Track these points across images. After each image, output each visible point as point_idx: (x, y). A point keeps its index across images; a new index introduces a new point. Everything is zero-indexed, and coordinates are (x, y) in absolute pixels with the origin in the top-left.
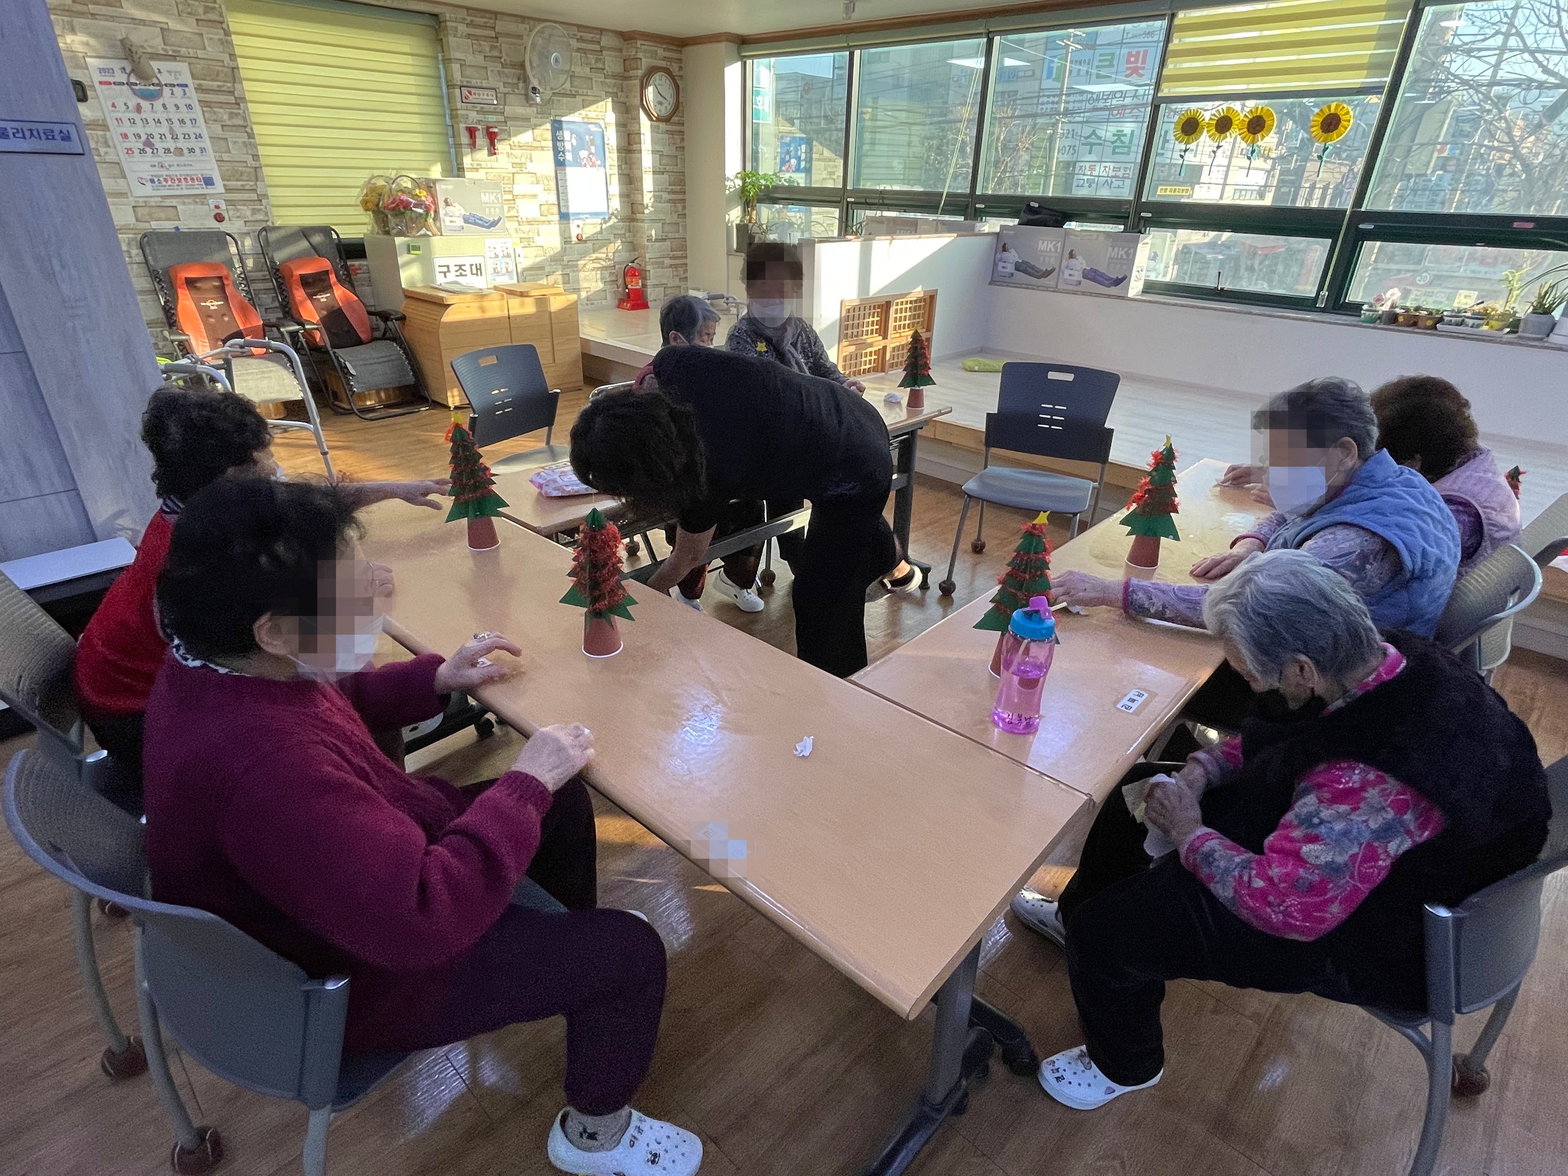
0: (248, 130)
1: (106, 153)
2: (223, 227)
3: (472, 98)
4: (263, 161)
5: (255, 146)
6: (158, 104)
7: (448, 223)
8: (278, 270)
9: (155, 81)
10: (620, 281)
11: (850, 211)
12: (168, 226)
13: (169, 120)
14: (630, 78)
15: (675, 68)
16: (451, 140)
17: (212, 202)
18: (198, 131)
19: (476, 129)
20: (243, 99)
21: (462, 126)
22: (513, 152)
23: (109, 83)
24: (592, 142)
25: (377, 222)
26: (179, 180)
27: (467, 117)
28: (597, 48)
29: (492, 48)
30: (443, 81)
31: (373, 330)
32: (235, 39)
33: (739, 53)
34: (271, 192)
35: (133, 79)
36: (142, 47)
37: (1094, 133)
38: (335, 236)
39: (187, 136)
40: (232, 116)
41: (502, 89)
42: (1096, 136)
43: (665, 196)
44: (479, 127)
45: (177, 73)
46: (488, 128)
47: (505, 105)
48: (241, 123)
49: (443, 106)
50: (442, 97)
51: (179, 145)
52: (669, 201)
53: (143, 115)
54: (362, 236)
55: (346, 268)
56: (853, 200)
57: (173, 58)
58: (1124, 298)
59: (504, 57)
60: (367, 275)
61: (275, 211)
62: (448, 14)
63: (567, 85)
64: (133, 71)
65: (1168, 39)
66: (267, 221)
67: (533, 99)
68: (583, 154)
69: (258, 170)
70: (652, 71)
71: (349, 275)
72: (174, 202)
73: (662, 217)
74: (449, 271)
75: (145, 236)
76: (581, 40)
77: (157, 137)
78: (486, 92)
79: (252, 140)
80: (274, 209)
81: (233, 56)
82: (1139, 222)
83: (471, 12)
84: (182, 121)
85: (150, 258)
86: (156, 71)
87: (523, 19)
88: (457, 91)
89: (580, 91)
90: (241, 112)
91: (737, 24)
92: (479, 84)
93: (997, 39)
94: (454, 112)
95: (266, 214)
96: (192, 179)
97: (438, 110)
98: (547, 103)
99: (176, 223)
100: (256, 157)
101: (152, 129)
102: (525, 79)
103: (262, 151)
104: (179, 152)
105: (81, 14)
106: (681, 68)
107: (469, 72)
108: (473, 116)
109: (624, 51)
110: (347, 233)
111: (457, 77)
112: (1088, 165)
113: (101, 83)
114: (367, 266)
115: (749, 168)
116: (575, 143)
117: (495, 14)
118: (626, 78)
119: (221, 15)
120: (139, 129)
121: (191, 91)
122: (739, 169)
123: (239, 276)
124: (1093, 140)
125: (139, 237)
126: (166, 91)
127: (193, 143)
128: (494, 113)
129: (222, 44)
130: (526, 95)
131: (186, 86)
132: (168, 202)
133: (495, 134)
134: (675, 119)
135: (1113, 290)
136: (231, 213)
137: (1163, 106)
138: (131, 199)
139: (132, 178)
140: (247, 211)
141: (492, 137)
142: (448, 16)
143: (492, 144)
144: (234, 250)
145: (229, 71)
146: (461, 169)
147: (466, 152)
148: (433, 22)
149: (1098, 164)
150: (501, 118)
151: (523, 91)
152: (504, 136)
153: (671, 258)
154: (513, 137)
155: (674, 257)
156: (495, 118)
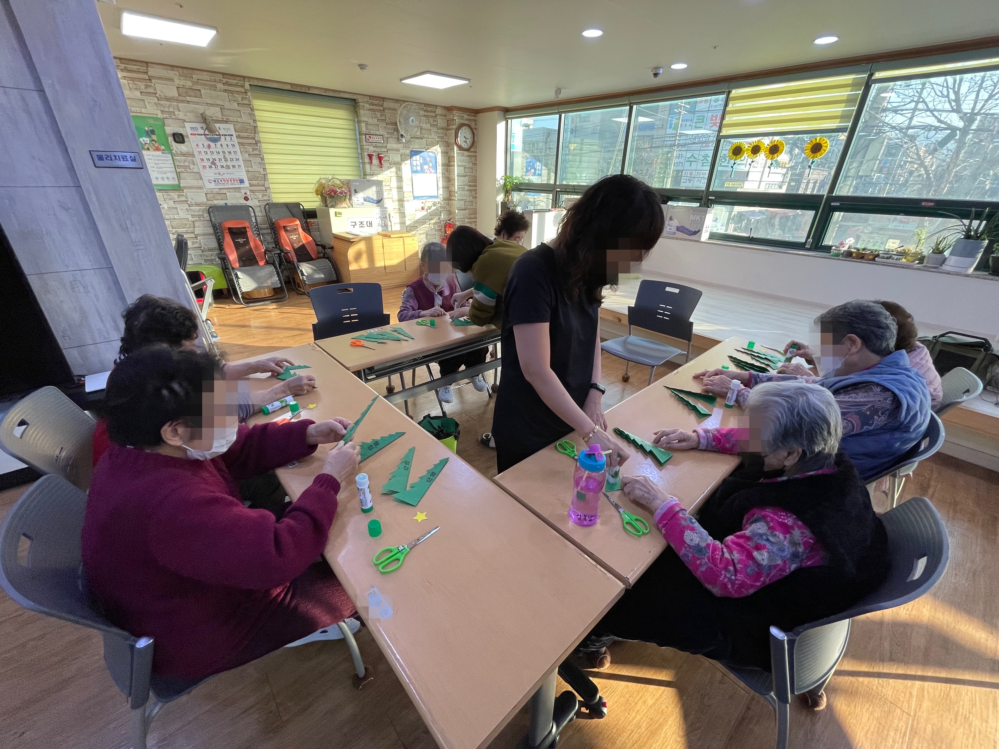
0: (261, 156)
1: (193, 168)
2: (249, 203)
3: (371, 140)
4: (268, 171)
5: (264, 164)
6: (218, 144)
7: (356, 201)
8: (273, 224)
9: (217, 133)
10: (443, 230)
11: (558, 196)
12: (221, 203)
13: (224, 152)
14: (450, 129)
15: (473, 125)
16: (360, 161)
17: (243, 191)
18: (237, 157)
19: (373, 155)
20: (259, 142)
21: (366, 154)
22: (391, 166)
23: (195, 134)
24: (431, 161)
25: (322, 202)
26: (228, 181)
27: (368, 149)
28: (434, 115)
29: (382, 115)
30: (357, 132)
31: (319, 253)
32: (256, 113)
33: (504, 116)
34: (271, 186)
35: (207, 132)
36: (212, 117)
37: (693, 156)
38: (302, 207)
39: (232, 160)
40: (254, 149)
41: (386, 135)
42: (694, 157)
43: (466, 188)
44: (374, 154)
45: (228, 129)
46: (379, 154)
47: (387, 143)
48: (258, 153)
49: (357, 144)
50: (357, 140)
51: (228, 164)
52: (468, 190)
53: (211, 150)
54: (315, 207)
55: (306, 222)
56: (559, 190)
57: (226, 122)
58: (698, 241)
59: (387, 119)
60: (317, 227)
61: (273, 196)
62: (360, 99)
63: (418, 133)
64: (206, 128)
65: (726, 105)
66: (269, 200)
67: (401, 140)
68: (426, 167)
69: (266, 176)
70: (461, 126)
71: (308, 226)
72: (225, 191)
73: (465, 198)
74: (356, 225)
75: (210, 207)
76: (426, 111)
77: (217, 160)
78: (378, 137)
79: (263, 161)
80: (272, 194)
81: (255, 121)
82: (708, 202)
83: (371, 98)
84: (230, 153)
85: (213, 218)
86: (218, 129)
87: (397, 101)
88: (364, 137)
89: (425, 136)
90: (258, 147)
91: (504, 101)
92: (375, 133)
93: (635, 107)
94: (362, 147)
95: (269, 197)
96: (234, 180)
97: (354, 146)
98: (408, 142)
99: (226, 201)
100: (265, 169)
101: (215, 156)
102: (398, 131)
103: (267, 167)
104: (228, 167)
105: (183, 101)
106: (476, 124)
107: (370, 127)
108: (371, 149)
109: (447, 116)
110: (307, 206)
111: (364, 129)
112: (689, 172)
113: (191, 134)
114: (317, 222)
115: (508, 174)
116: (421, 161)
117: (384, 99)
118: (448, 130)
119: (250, 101)
120: (209, 156)
121: (234, 138)
122: (503, 174)
123: (255, 227)
124: (692, 159)
125: (208, 208)
126: (223, 138)
127: (235, 163)
128: (382, 147)
129: (250, 115)
130: (398, 138)
131: (232, 135)
132: (222, 191)
133: (382, 157)
134: (472, 150)
135: (693, 237)
136: (252, 196)
137: (722, 140)
138: (205, 190)
139: (205, 180)
140: (260, 196)
141: (380, 159)
142: (360, 100)
143: (380, 162)
144: (253, 214)
145: (253, 128)
146: (365, 175)
147: (368, 166)
148: (353, 103)
149: (694, 172)
150: (385, 150)
151: (396, 136)
152: (386, 158)
153: (469, 219)
154: (391, 159)
155: (470, 218)
156: (383, 150)
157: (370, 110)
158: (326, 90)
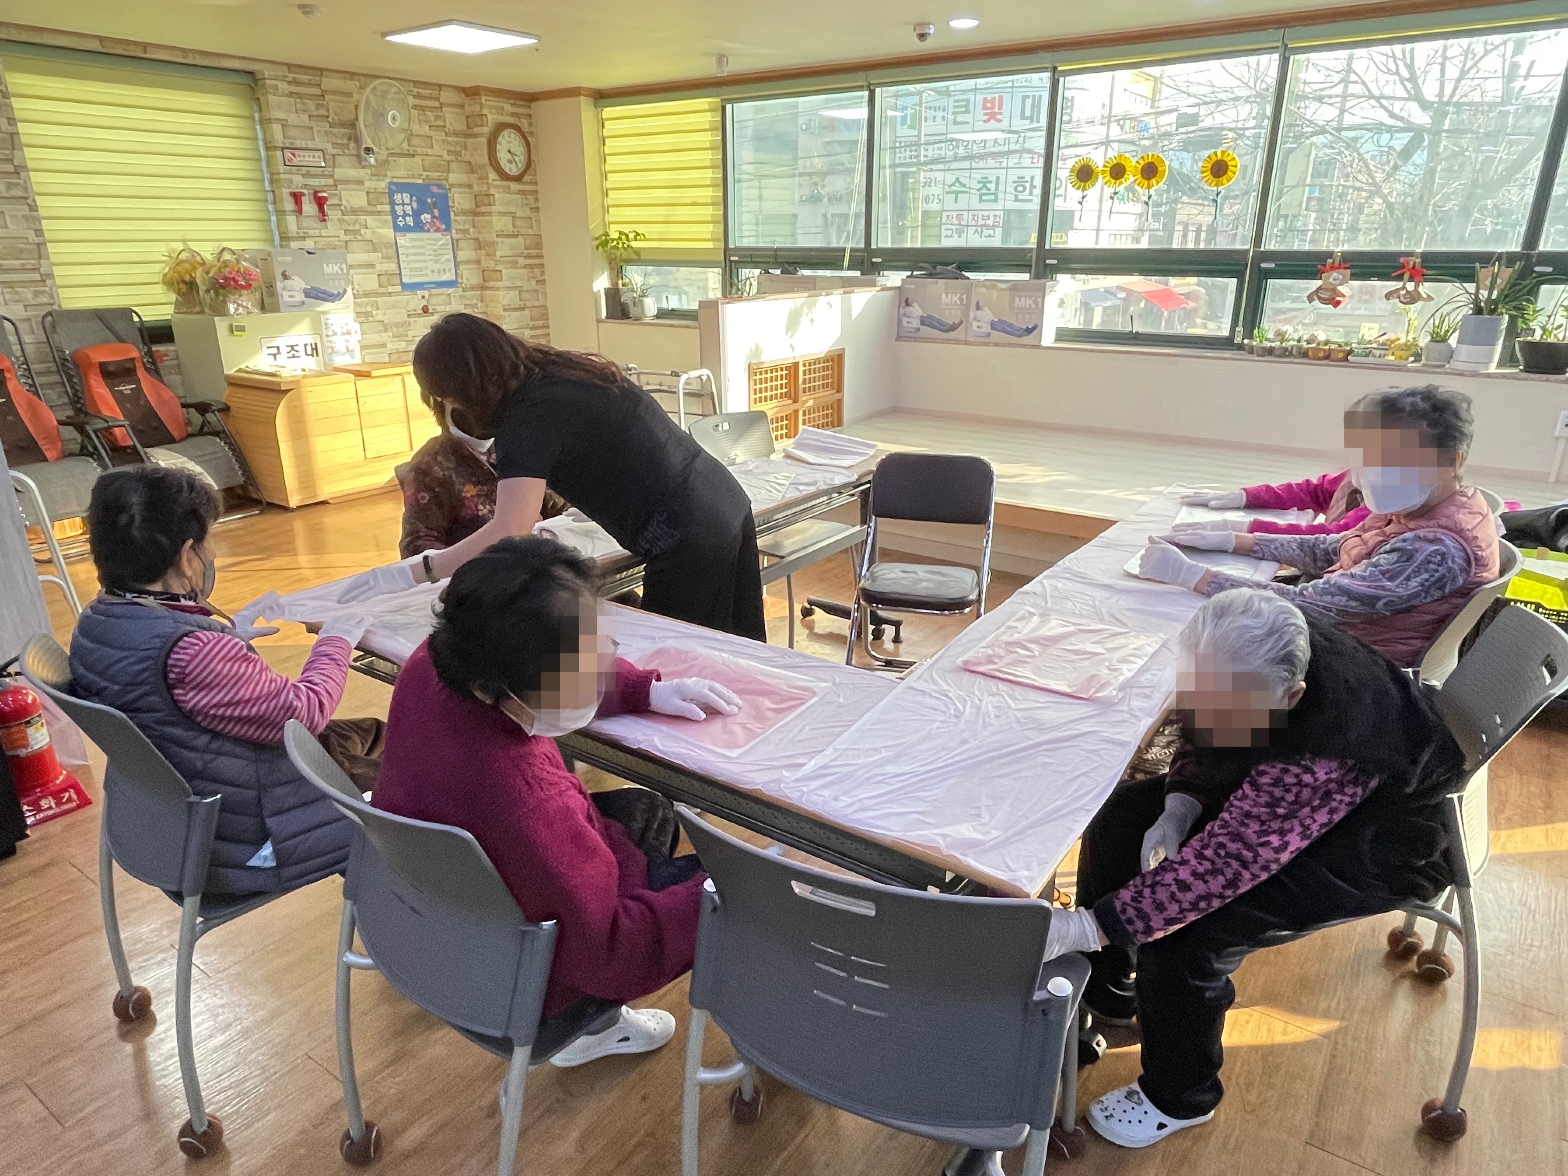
0: (30, 201)
3: (296, 161)
4: (48, 235)
5: (38, 220)
8: (67, 361)
11: (734, 271)
14: (475, 136)
15: (524, 124)
16: (271, 207)
19: (302, 194)
20: (25, 168)
21: (286, 191)
22: (346, 218)
27: (291, 181)
29: (318, 106)
30: (261, 143)
31: (188, 424)
32: (15, 102)
33: (596, 108)
34: (57, 271)
37: (957, 180)
38: (136, 319)
40: (10, 186)
41: (331, 150)
42: (960, 183)
43: (521, 261)
44: (305, 191)
46: (316, 193)
47: (334, 167)
48: (20, 193)
49: (262, 170)
50: (260, 160)
52: (525, 266)
54: (169, 317)
55: (150, 354)
56: (736, 259)
58: (1038, 346)
59: (332, 115)
60: (175, 362)
61: (62, 293)
62: (267, 72)
63: (405, 145)
65: (1054, 88)
66: (52, 304)
67: (366, 160)
69: (42, 247)
70: (501, 128)
71: (154, 363)
74: (279, 353)
76: (418, 96)
78: (312, 153)
79: (34, 213)
80: (60, 290)
81: (12, 121)
82: (1044, 269)
83: (293, 69)
87: (352, 75)
88: (279, 153)
89: (420, 150)
90: (21, 181)
91: (593, 77)
92: (304, 146)
93: (879, 91)
94: (275, 177)
95: (52, 296)
97: (254, 175)
98: (384, 163)
100: (39, 232)
102: (356, 139)
103: (46, 225)
106: (530, 124)
107: (292, 132)
108: (298, 181)
109: (467, 107)
110: (150, 314)
111: (278, 136)
112: (955, 214)
114: (176, 351)
116: (415, 205)
117: (321, 71)
118: (470, 136)
123: (21, 367)
124: (957, 188)
128: (322, 176)
130: (359, 156)
133: (326, 199)
134: (527, 178)
135: (1027, 340)
140: (27, 294)
141: (320, 202)
142: (266, 74)
143: (321, 210)
144: (13, 339)
145: (7, 137)
146: (285, 238)
147: (291, 219)
148: (247, 80)
149: (965, 213)
150: (331, 182)
151: (354, 152)
152: (335, 201)
153: (531, 329)
154: (344, 203)
155: (535, 328)
156: (323, 182)
157: (291, 94)
158: (185, 51)
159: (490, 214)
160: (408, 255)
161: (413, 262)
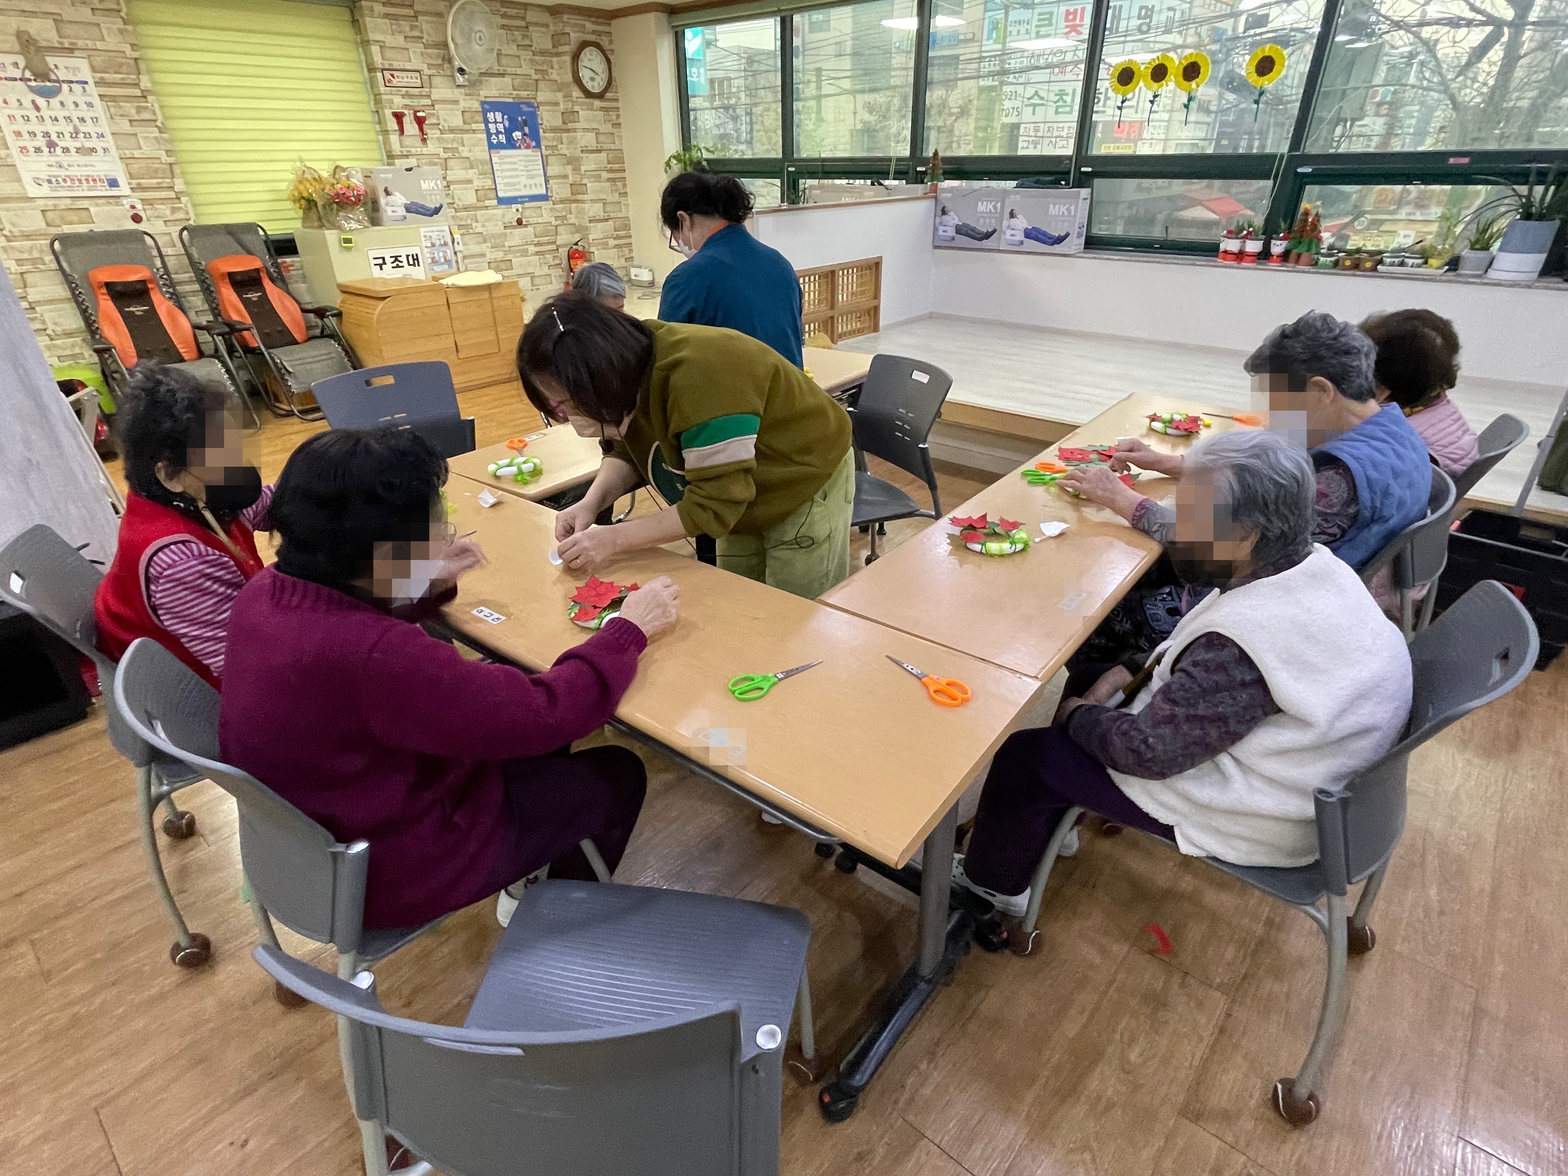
2: (141, 227)
3: (395, 82)
4: (180, 156)
6: (55, 101)
8: (204, 270)
10: (565, 265)
11: (792, 181)
12: (82, 229)
13: (67, 118)
14: (560, 54)
15: (604, 42)
16: (378, 127)
17: (125, 203)
18: (99, 130)
19: (403, 115)
20: (151, 92)
21: (388, 112)
22: (444, 136)
24: (525, 123)
25: (306, 218)
26: (80, 181)
27: (392, 101)
28: (523, 24)
29: (412, 28)
30: (364, 65)
31: (309, 328)
33: (670, 23)
37: (1036, 93)
38: (262, 233)
39: (88, 135)
40: (139, 110)
41: (427, 71)
42: (1039, 96)
44: (406, 112)
45: (75, 69)
46: (416, 112)
47: (431, 87)
49: (367, 91)
50: (364, 82)
51: (81, 145)
52: (609, 180)
53: (40, 113)
54: (291, 231)
55: (276, 265)
56: (793, 170)
57: (70, 51)
59: (425, 36)
60: (300, 272)
61: (197, 209)
63: (495, 65)
66: (188, 220)
67: (459, 80)
68: (517, 135)
69: (174, 166)
70: (583, 46)
71: (280, 273)
72: (85, 204)
73: (603, 197)
74: (384, 263)
75: (56, 240)
76: (505, 16)
77: (55, 135)
78: (409, 74)
79: (163, 135)
80: (195, 207)
81: (134, 47)
82: (1080, 177)
84: (82, 120)
85: (65, 265)
88: (379, 75)
89: (509, 70)
90: (148, 105)
92: (402, 67)
94: (379, 98)
95: (187, 212)
96: (95, 180)
97: (361, 97)
98: (474, 83)
99: (90, 226)
100: (172, 153)
101: (49, 127)
102: (450, 60)
103: (176, 147)
106: (611, 42)
107: (389, 54)
108: (399, 100)
109: (551, 26)
110: (275, 229)
111: (378, 59)
112: (1032, 126)
114: (300, 262)
116: (507, 124)
118: (555, 54)
120: (35, 127)
121: (90, 86)
123: (161, 277)
124: (1036, 101)
125: (50, 242)
126: (65, 87)
127: (95, 142)
128: (421, 96)
130: (453, 77)
131: (85, 81)
132: (80, 204)
133: (425, 118)
134: (609, 95)
135: (1056, 249)
136: (149, 213)
138: (39, 203)
139: (28, 179)
140: (165, 210)
141: (420, 121)
143: (421, 129)
144: (153, 252)
145: (132, 62)
146: (391, 157)
147: (394, 138)
149: (1042, 125)
150: (428, 102)
151: (448, 73)
152: (434, 120)
153: (615, 238)
154: (442, 122)
155: (618, 238)
156: (424, 101)
157: (386, 15)
159: (575, 130)
160: (502, 171)
161: (506, 177)
